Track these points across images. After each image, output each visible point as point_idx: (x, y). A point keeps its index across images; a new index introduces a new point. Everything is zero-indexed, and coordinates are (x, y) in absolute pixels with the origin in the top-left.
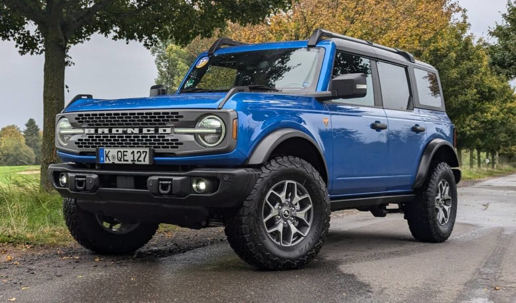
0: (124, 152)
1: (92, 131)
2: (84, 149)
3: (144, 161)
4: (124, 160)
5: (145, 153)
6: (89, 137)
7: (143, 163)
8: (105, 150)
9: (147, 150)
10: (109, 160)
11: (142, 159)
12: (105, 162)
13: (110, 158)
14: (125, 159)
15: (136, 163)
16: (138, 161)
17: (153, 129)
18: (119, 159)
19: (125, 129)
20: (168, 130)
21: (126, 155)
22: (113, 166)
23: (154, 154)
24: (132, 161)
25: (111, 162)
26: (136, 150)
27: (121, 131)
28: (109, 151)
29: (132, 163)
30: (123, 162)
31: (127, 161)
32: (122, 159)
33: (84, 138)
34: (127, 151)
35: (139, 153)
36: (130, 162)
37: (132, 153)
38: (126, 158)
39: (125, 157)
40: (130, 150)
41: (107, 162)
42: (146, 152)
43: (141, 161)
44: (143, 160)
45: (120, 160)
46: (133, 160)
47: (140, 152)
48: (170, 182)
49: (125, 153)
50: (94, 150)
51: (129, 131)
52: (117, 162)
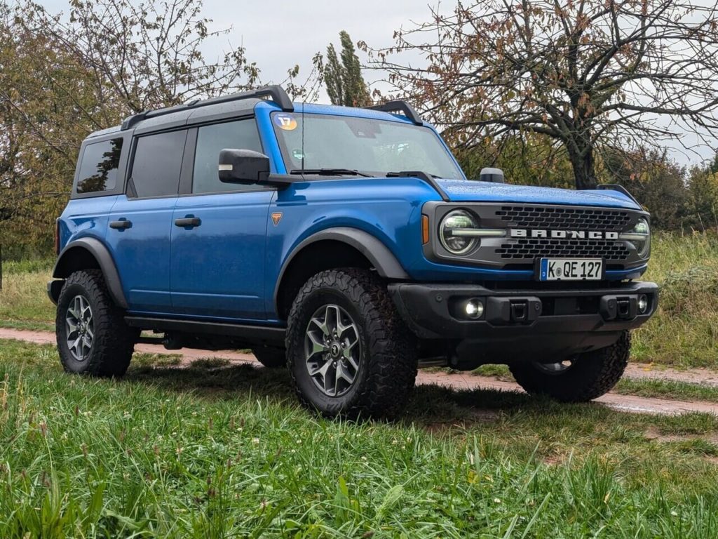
0: (573, 263)
1: (524, 233)
3: (596, 276)
4: (573, 276)
5: (598, 265)
6: (520, 242)
7: (594, 278)
8: (548, 261)
9: (600, 261)
10: (554, 276)
11: (593, 273)
12: (548, 278)
13: (555, 272)
14: (573, 274)
15: (587, 278)
16: (589, 275)
17: (600, 233)
18: (566, 274)
19: (569, 232)
20: (615, 235)
21: (575, 268)
22: (559, 284)
23: (606, 267)
24: (581, 276)
25: (556, 278)
26: (587, 261)
27: (563, 234)
28: (554, 263)
29: (581, 278)
30: (570, 278)
31: (576, 276)
32: (570, 274)
33: (512, 243)
34: (576, 263)
35: (591, 266)
36: (579, 278)
37: (582, 266)
38: (575, 272)
39: (573, 270)
40: (580, 262)
41: (550, 278)
42: (599, 263)
43: (592, 276)
44: (595, 275)
45: (567, 276)
46: (583, 275)
47: (592, 263)
48: (628, 302)
49: (574, 266)
50: (529, 261)
51: (574, 234)
52: (563, 277)
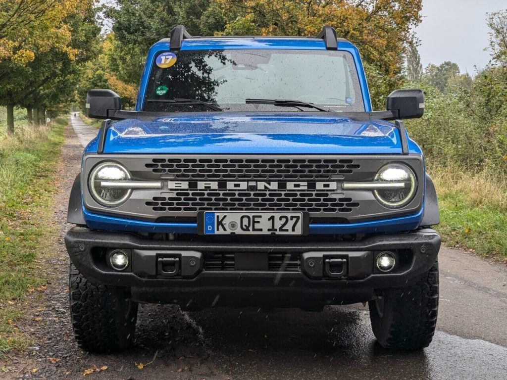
0: (254, 217)
1: (185, 185)
2: (167, 213)
3: (293, 230)
4: (254, 229)
5: (295, 219)
6: (178, 194)
7: (290, 233)
8: (216, 215)
9: (300, 214)
10: (225, 230)
11: (289, 226)
12: (216, 232)
13: (226, 227)
14: (256, 227)
15: (278, 233)
16: (281, 229)
17: (306, 183)
18: (245, 227)
19: (252, 184)
20: (333, 186)
21: (259, 222)
22: (233, 238)
23: (308, 220)
24: (269, 230)
25: (229, 232)
26: (277, 215)
27: (244, 185)
28: (225, 216)
29: (270, 233)
30: (251, 232)
31: (261, 230)
32: (251, 228)
33: (167, 196)
34: (260, 217)
35: (284, 220)
36: (265, 232)
37: (269, 219)
38: (257, 226)
39: (256, 224)
40: (266, 215)
41: (221, 232)
42: (298, 218)
43: (287, 230)
44: (290, 229)
45: (247, 229)
46: (273, 229)
47: (286, 217)
48: (345, 260)
49: (256, 219)
50: (193, 214)
51: (261, 185)
52: (238, 231)
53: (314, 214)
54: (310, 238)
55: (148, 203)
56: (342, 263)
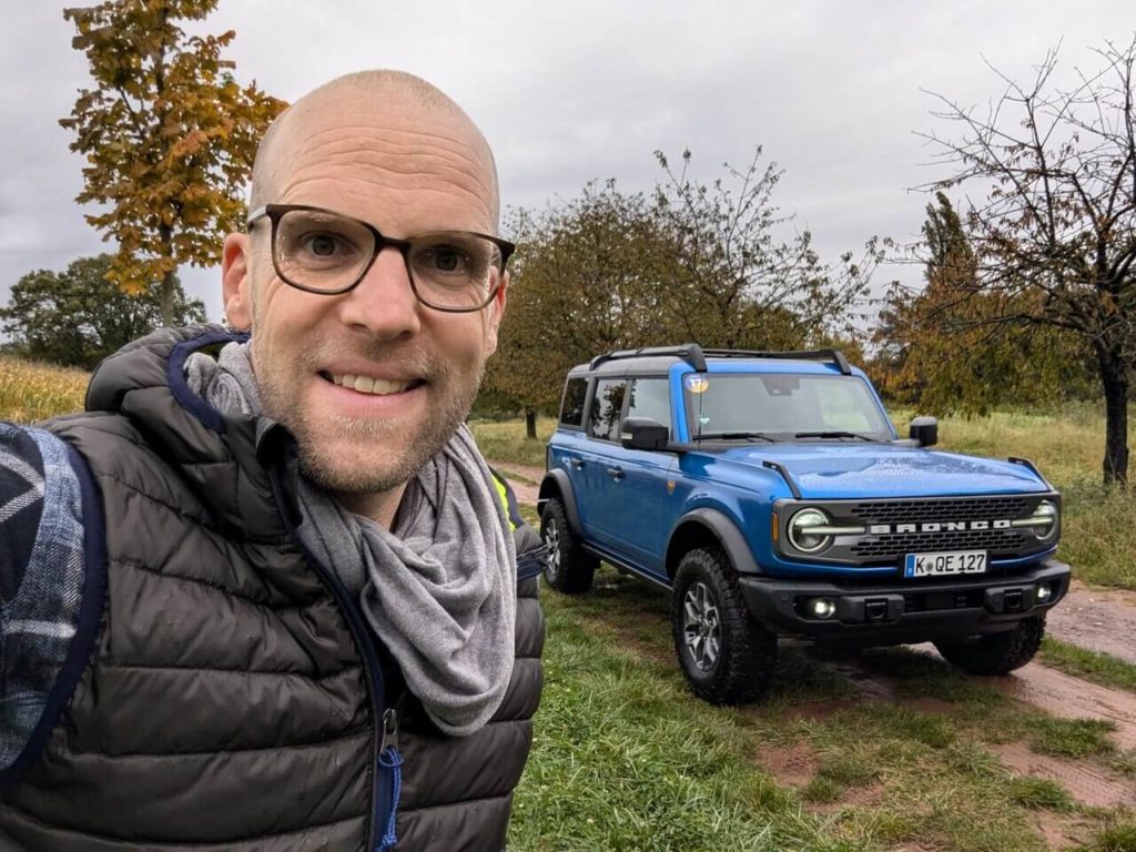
0: (947, 557)
1: (886, 529)
2: (870, 558)
3: (979, 567)
4: (947, 570)
5: (980, 558)
6: (880, 538)
7: (976, 571)
8: (916, 557)
9: (984, 552)
10: (923, 571)
11: (975, 565)
12: (915, 575)
13: (924, 568)
14: (949, 568)
15: (966, 571)
16: (969, 568)
17: (986, 523)
18: (939, 568)
19: (944, 525)
20: (1007, 524)
21: (951, 562)
22: (930, 580)
23: (991, 557)
24: (959, 569)
25: (926, 573)
26: (967, 554)
27: (937, 527)
28: (923, 559)
29: (960, 572)
30: (944, 573)
31: (952, 570)
32: (944, 569)
33: (872, 541)
34: (952, 557)
35: (972, 559)
36: (956, 572)
37: (960, 559)
38: (950, 566)
40: (957, 555)
41: (920, 574)
42: (983, 556)
43: (974, 569)
44: (977, 567)
45: (941, 570)
46: (963, 569)
47: (973, 556)
48: (1020, 593)
49: (949, 560)
50: (893, 557)
51: (951, 526)
52: (934, 572)
53: (994, 551)
54: (993, 574)
55: (853, 549)
56: (1017, 596)
